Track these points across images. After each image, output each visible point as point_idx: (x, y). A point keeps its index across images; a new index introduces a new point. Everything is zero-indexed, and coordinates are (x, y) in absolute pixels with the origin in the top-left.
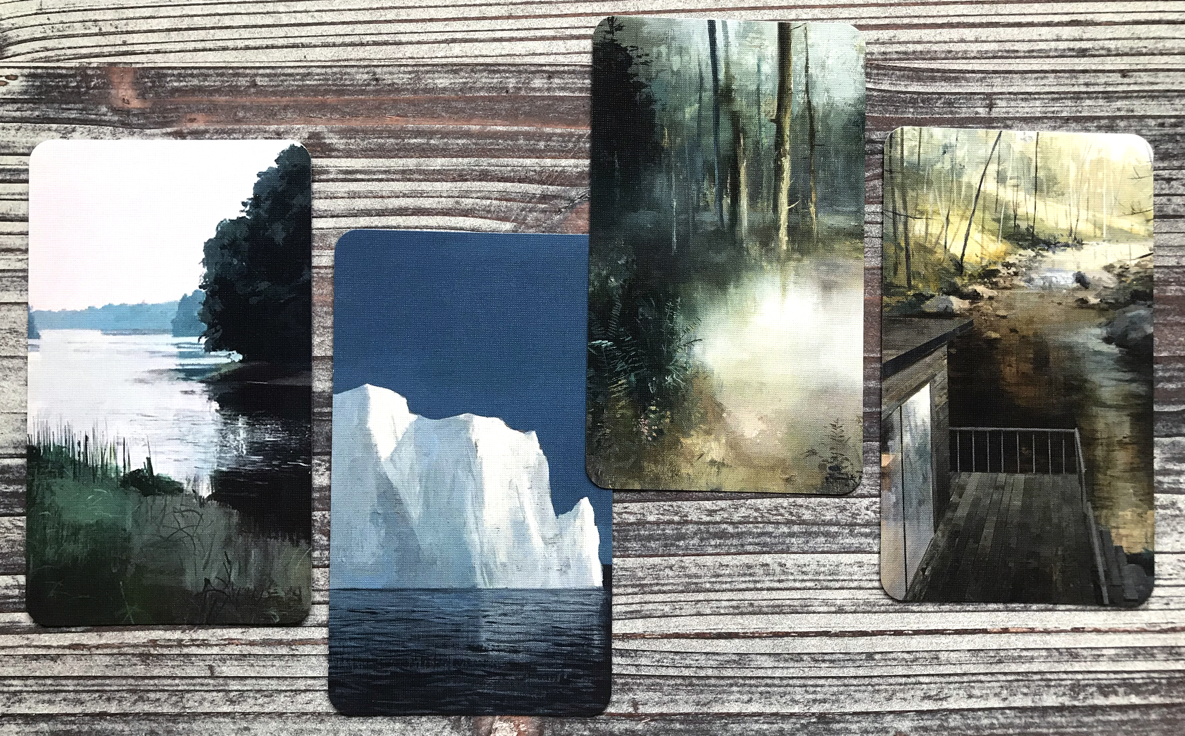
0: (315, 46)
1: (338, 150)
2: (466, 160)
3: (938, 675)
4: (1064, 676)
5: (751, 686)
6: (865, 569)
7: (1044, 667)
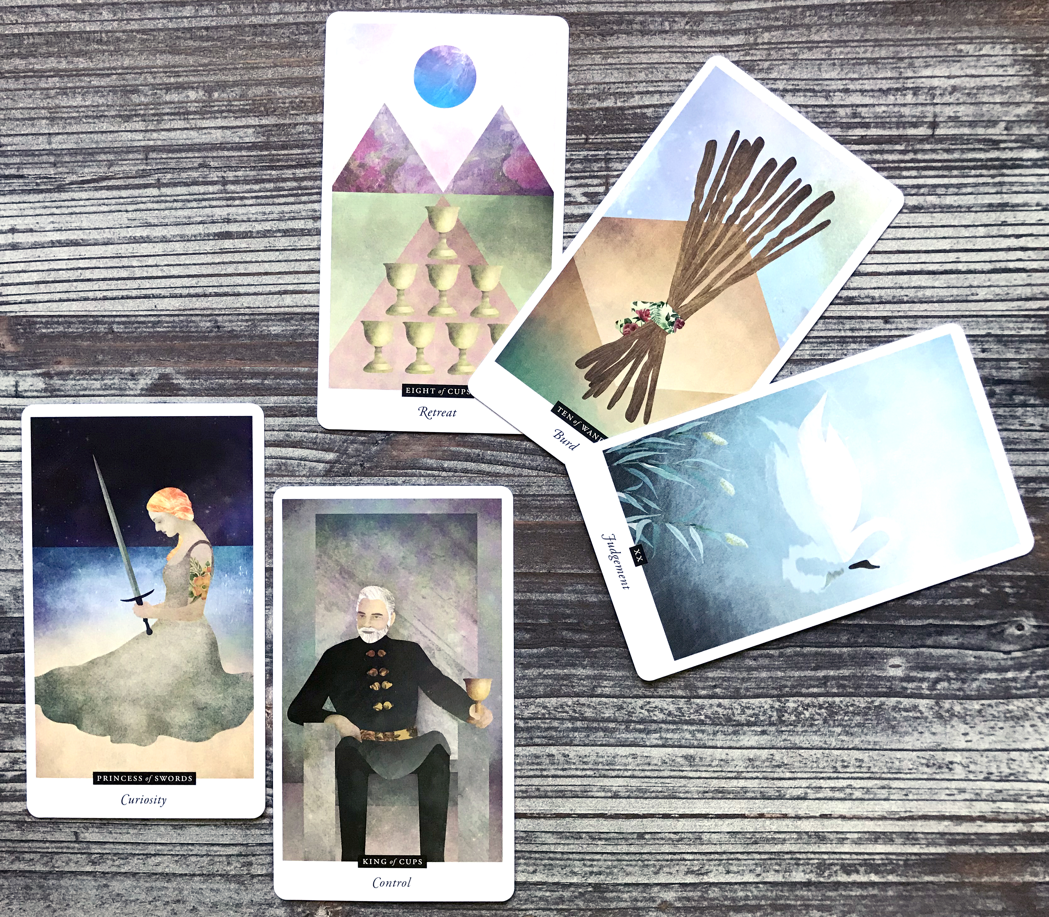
0: (164, 297)
1: (183, 389)
2: (296, 398)
3: (700, 853)
4: (812, 856)
5: (536, 859)
6: (639, 761)
7: (794, 848)
